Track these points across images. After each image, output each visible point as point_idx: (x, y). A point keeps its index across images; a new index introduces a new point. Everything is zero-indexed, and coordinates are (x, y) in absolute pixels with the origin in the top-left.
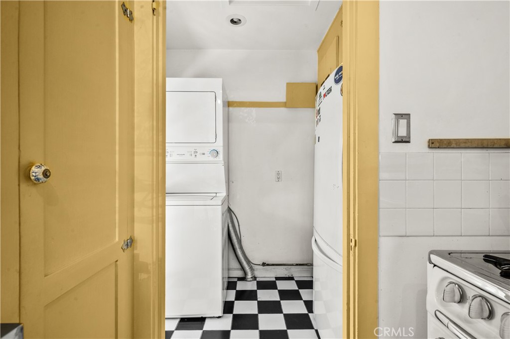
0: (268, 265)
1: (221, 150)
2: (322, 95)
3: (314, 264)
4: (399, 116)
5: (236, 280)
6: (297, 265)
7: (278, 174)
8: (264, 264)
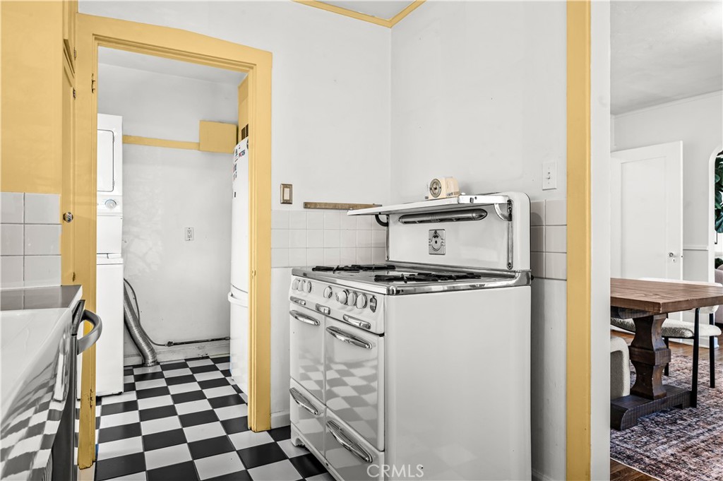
0: (175, 344)
1: (119, 200)
2: (238, 153)
3: (232, 336)
4: (285, 186)
5: (131, 368)
6: (213, 340)
7: (189, 232)
8: (170, 344)
